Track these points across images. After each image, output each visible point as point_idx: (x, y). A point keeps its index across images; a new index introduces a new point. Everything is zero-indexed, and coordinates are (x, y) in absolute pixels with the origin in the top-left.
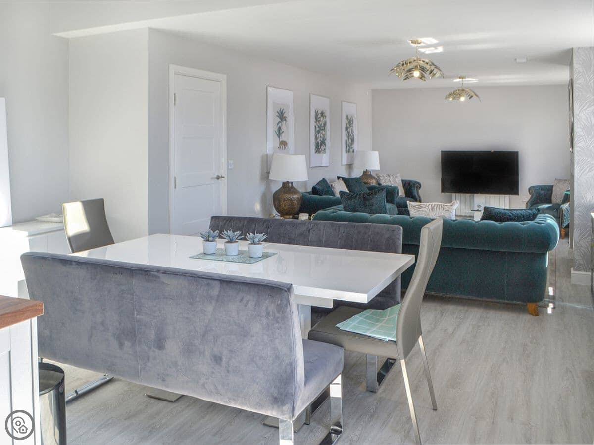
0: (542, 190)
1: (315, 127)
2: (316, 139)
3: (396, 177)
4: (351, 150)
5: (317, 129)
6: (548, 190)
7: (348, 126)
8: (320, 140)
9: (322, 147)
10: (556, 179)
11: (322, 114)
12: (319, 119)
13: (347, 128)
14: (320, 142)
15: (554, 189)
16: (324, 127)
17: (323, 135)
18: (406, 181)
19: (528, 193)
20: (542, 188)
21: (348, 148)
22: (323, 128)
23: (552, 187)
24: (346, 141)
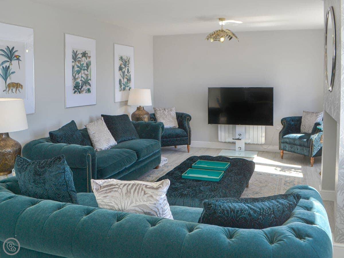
0: (292, 121)
1: (73, 67)
2: (75, 78)
3: (171, 110)
4: (127, 88)
5: (76, 69)
6: (298, 121)
7: (123, 66)
8: (81, 80)
9: (84, 87)
10: (304, 112)
11: (84, 54)
12: (80, 59)
13: (121, 69)
14: (80, 82)
15: (302, 120)
16: (88, 68)
17: (87, 75)
18: (179, 113)
19: (281, 124)
20: (293, 119)
21: (123, 86)
22: (86, 68)
23: (301, 117)
24: (120, 80)
